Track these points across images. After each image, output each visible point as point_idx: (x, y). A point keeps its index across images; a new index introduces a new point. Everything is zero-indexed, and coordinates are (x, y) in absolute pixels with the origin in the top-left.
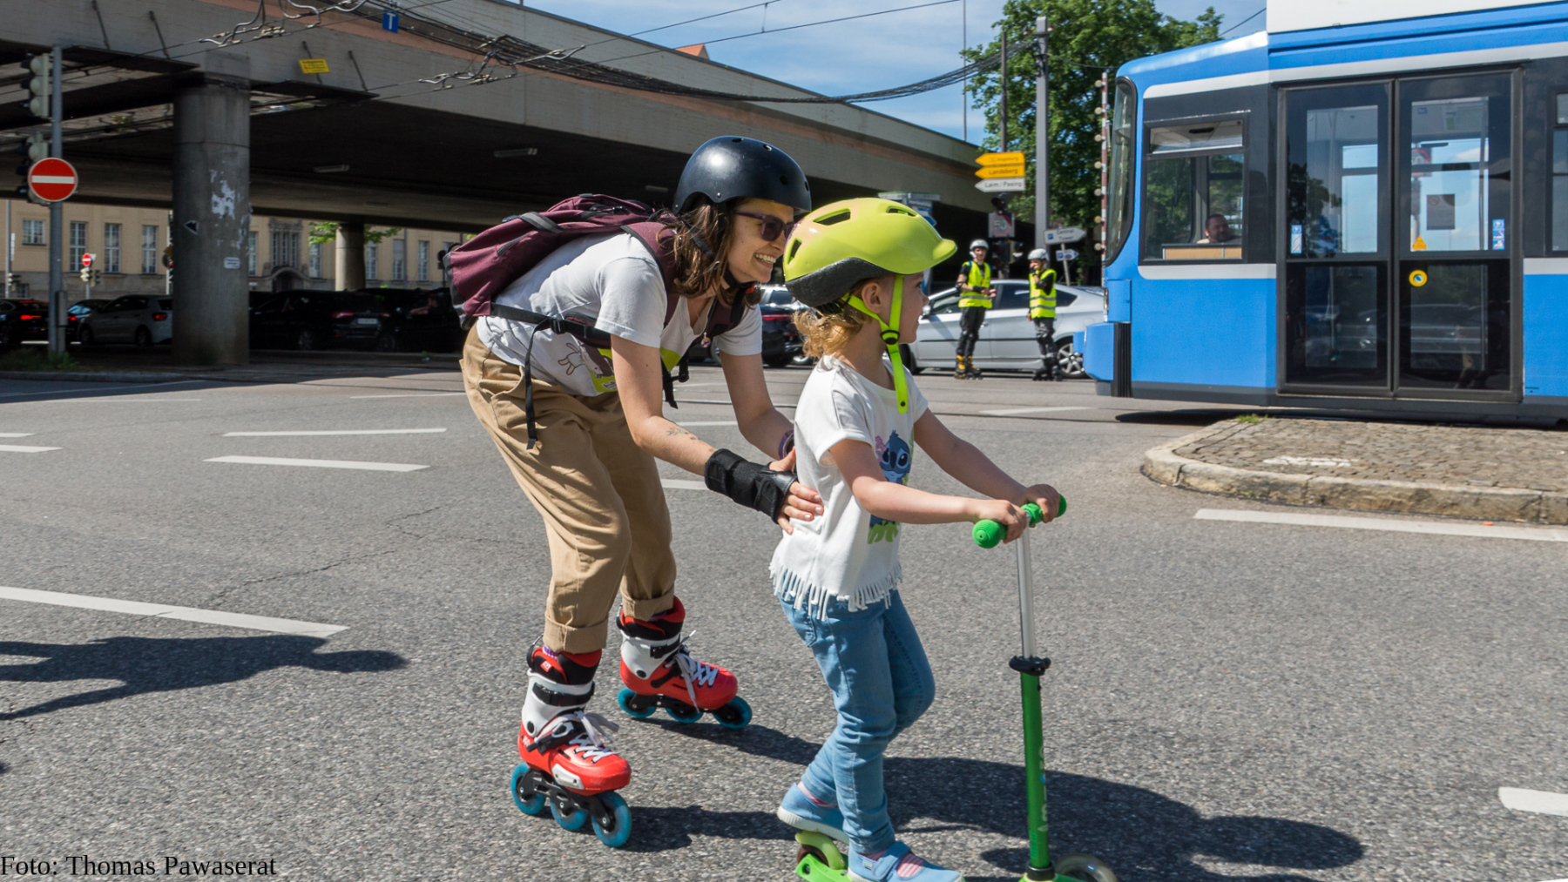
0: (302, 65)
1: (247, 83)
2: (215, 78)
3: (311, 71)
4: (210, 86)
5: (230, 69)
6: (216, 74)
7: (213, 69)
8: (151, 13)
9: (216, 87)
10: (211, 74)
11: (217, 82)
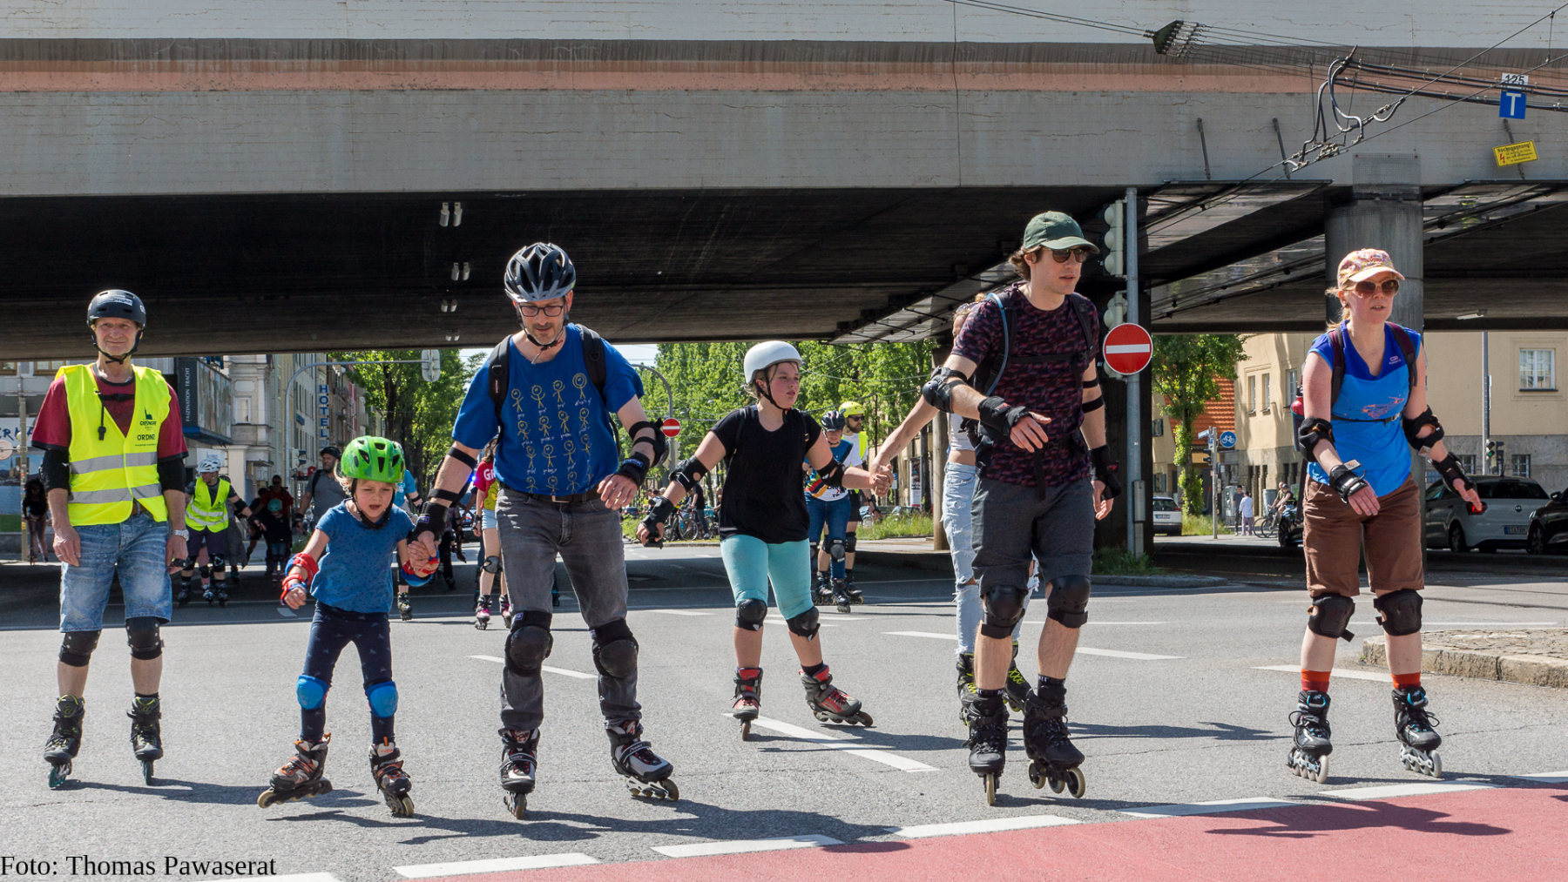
0: (1498, 155)
1: (1416, 191)
2: (1369, 191)
3: (1508, 162)
4: (1360, 202)
5: (1390, 176)
6: (1369, 186)
7: (1364, 180)
8: (1275, 121)
9: (1370, 203)
10: (1362, 186)
11: (1371, 197)
